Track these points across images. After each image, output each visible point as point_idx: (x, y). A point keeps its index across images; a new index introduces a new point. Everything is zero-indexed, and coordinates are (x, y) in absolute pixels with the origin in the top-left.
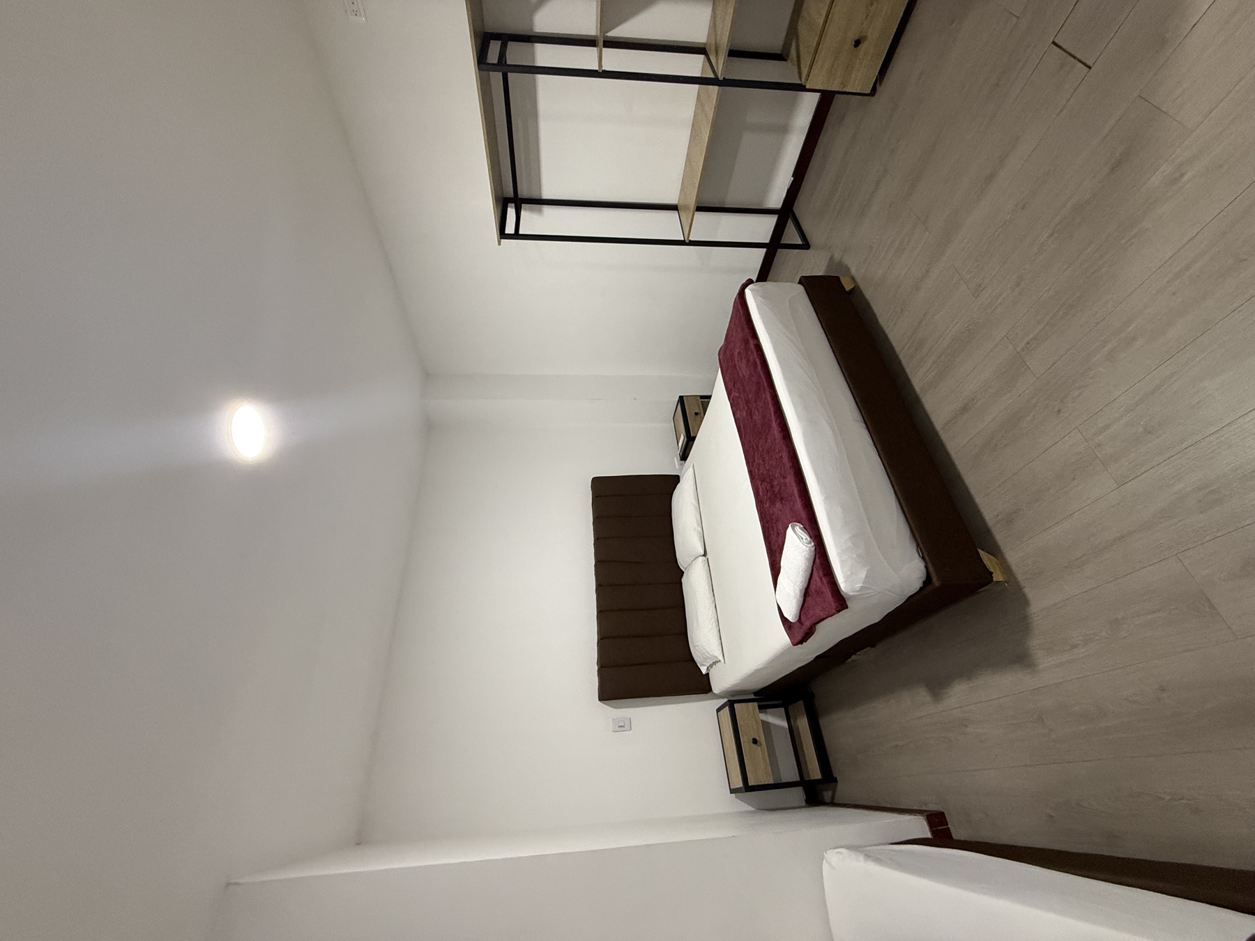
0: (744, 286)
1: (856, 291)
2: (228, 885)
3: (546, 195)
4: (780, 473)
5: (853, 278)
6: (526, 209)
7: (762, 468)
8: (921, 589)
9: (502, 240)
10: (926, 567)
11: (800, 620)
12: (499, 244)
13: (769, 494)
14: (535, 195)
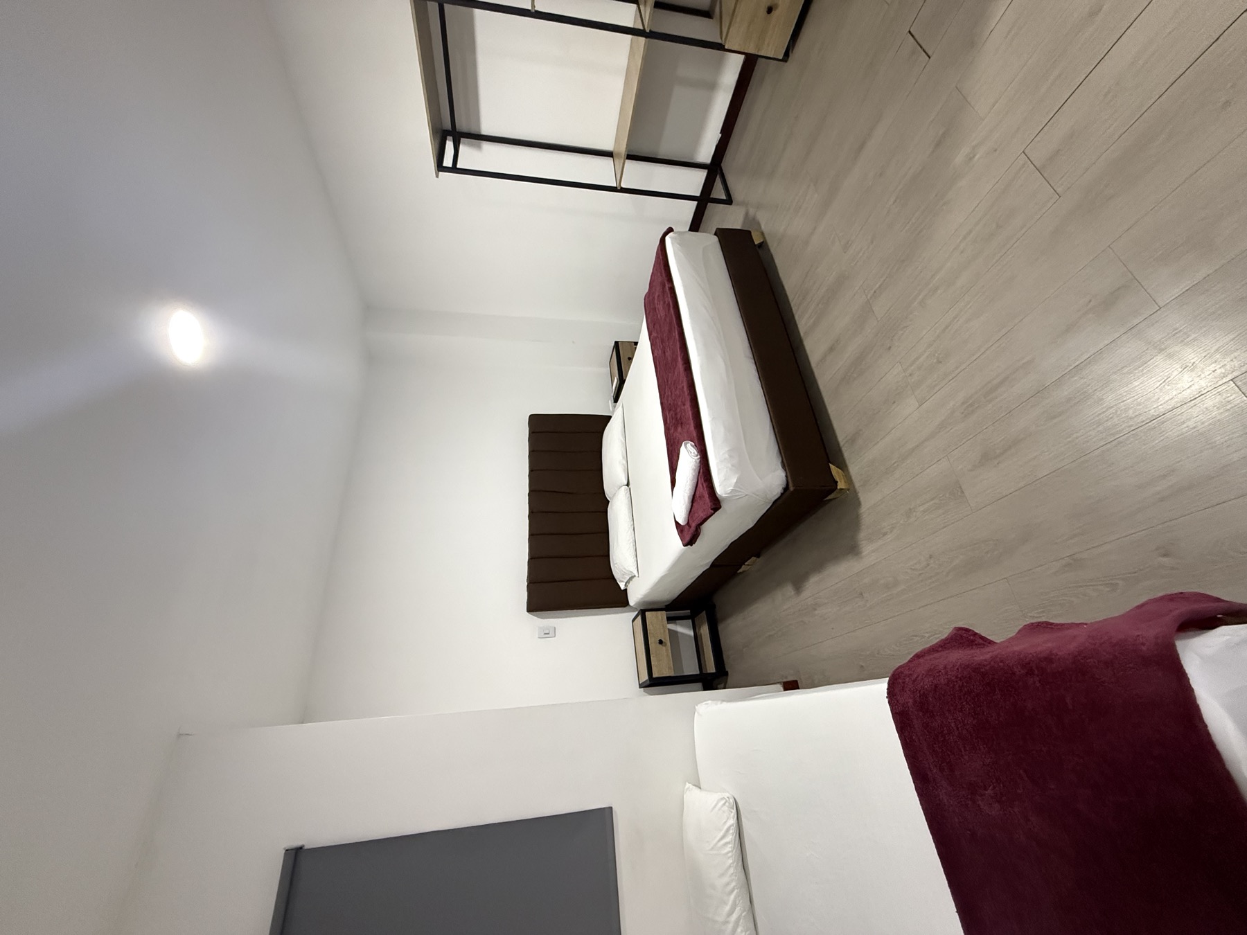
0: (666, 234)
1: (763, 245)
2: (179, 735)
3: (485, 131)
4: (682, 402)
5: (763, 234)
6: (464, 144)
7: (670, 399)
8: (782, 494)
9: (440, 173)
10: (786, 476)
11: (688, 523)
12: (437, 176)
13: (674, 421)
14: (473, 130)
